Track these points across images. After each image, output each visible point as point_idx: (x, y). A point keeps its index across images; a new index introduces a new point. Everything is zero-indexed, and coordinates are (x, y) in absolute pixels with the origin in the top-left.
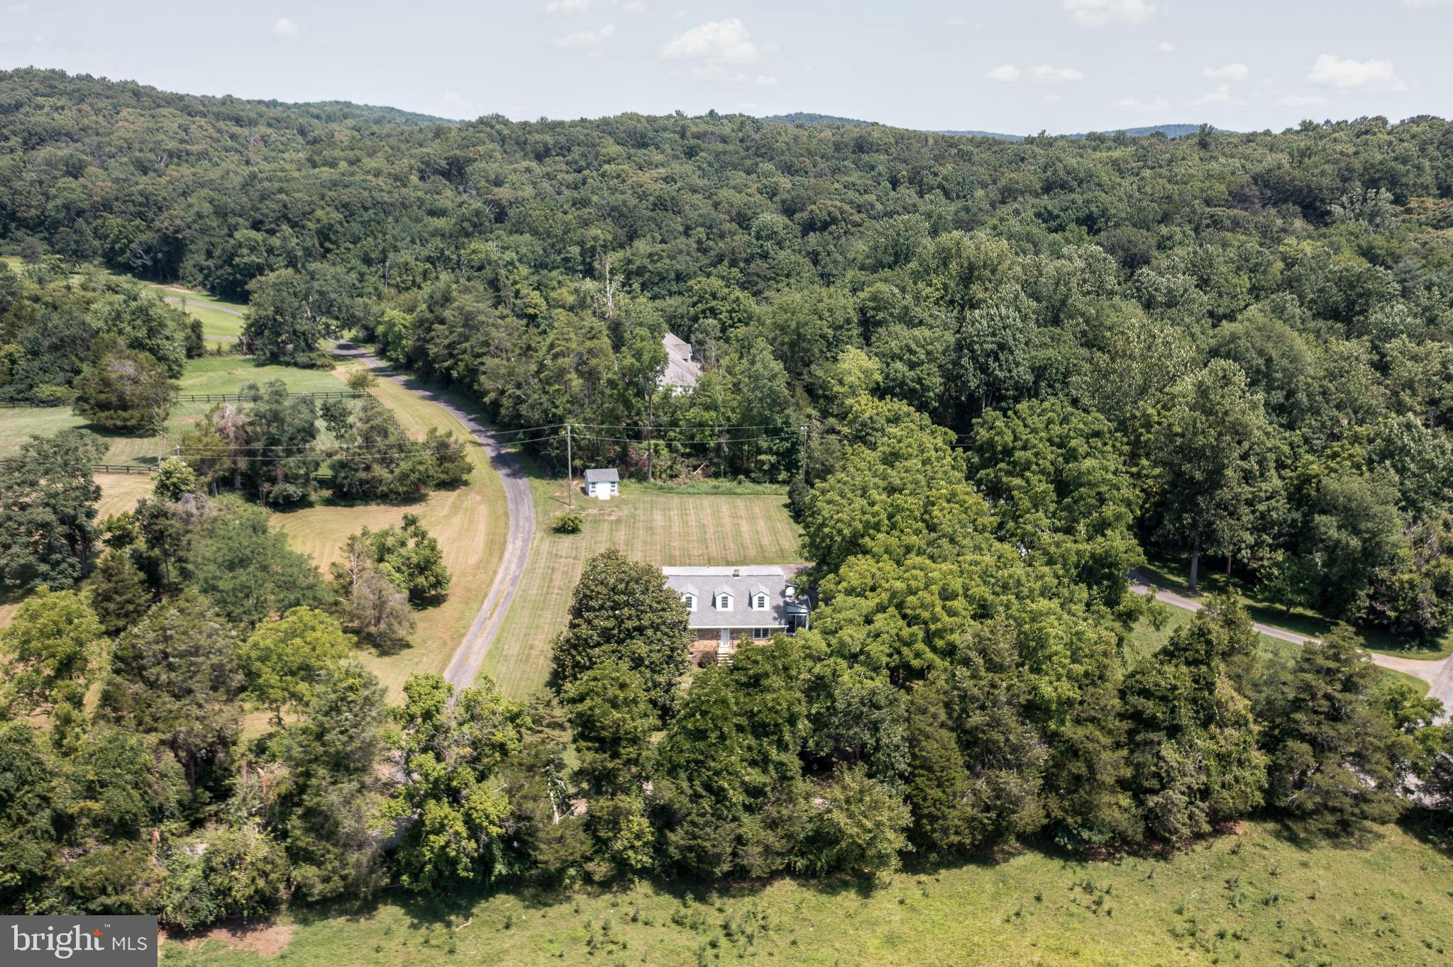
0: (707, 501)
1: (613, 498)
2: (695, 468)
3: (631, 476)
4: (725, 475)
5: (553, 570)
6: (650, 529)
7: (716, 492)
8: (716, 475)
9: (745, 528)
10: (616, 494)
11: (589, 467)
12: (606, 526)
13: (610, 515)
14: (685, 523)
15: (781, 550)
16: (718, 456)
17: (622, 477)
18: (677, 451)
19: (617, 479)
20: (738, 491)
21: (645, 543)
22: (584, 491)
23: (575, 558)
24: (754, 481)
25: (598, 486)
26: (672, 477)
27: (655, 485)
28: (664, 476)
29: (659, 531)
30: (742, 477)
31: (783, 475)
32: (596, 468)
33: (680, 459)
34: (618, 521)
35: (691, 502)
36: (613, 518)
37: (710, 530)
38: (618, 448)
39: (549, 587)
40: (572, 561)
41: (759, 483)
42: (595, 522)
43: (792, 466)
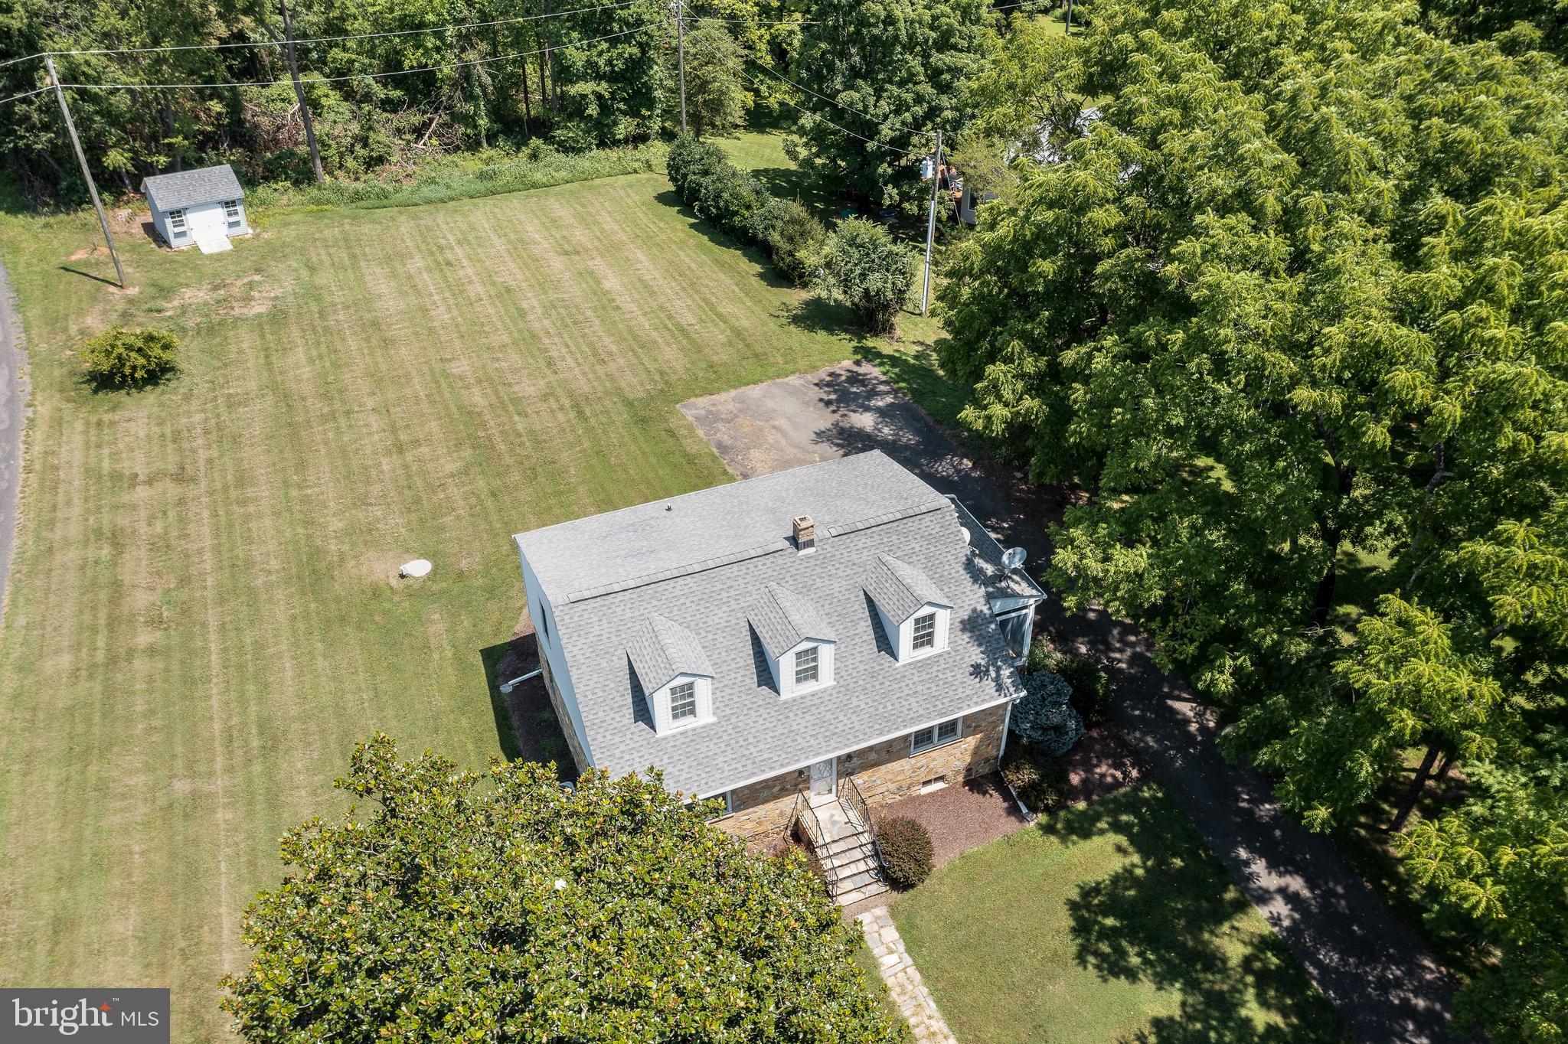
0: (482, 214)
1: (238, 243)
2: (419, 131)
3: (271, 174)
4: (491, 139)
5: (117, 540)
6: (373, 327)
7: (489, 186)
8: (472, 145)
9: (612, 283)
10: (246, 230)
11: (150, 170)
12: (246, 341)
13: (247, 299)
14: (457, 290)
15: (738, 333)
16: (470, 97)
17: (248, 181)
18: (367, 98)
19: (237, 191)
20: (539, 176)
21: (378, 381)
22: (155, 233)
23: (181, 477)
24: (565, 148)
25: (190, 218)
26: (374, 162)
27: (339, 191)
28: (350, 163)
29: (399, 330)
30: (535, 142)
31: (624, 127)
32: (169, 169)
33: (379, 115)
34: (277, 317)
35: (445, 224)
36: (259, 308)
37: (531, 302)
38: (216, 107)
39: (112, 624)
40: (173, 491)
41: (579, 151)
42: (211, 330)
43: (640, 100)
